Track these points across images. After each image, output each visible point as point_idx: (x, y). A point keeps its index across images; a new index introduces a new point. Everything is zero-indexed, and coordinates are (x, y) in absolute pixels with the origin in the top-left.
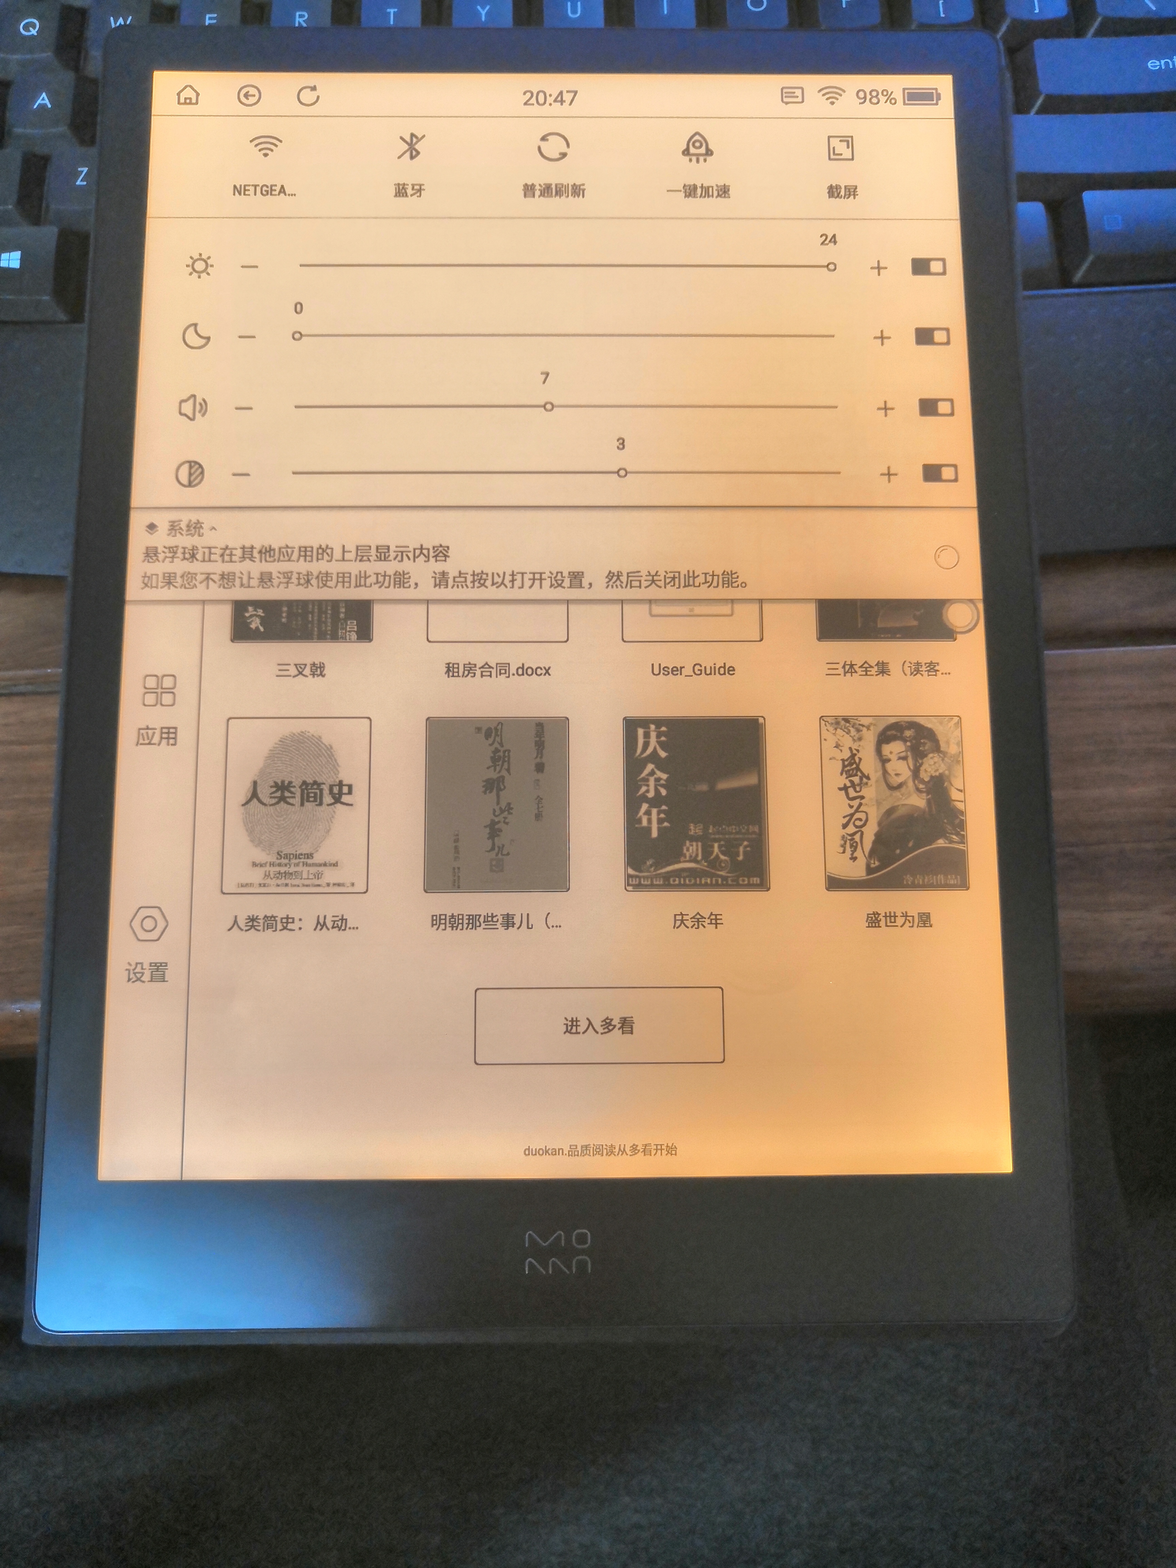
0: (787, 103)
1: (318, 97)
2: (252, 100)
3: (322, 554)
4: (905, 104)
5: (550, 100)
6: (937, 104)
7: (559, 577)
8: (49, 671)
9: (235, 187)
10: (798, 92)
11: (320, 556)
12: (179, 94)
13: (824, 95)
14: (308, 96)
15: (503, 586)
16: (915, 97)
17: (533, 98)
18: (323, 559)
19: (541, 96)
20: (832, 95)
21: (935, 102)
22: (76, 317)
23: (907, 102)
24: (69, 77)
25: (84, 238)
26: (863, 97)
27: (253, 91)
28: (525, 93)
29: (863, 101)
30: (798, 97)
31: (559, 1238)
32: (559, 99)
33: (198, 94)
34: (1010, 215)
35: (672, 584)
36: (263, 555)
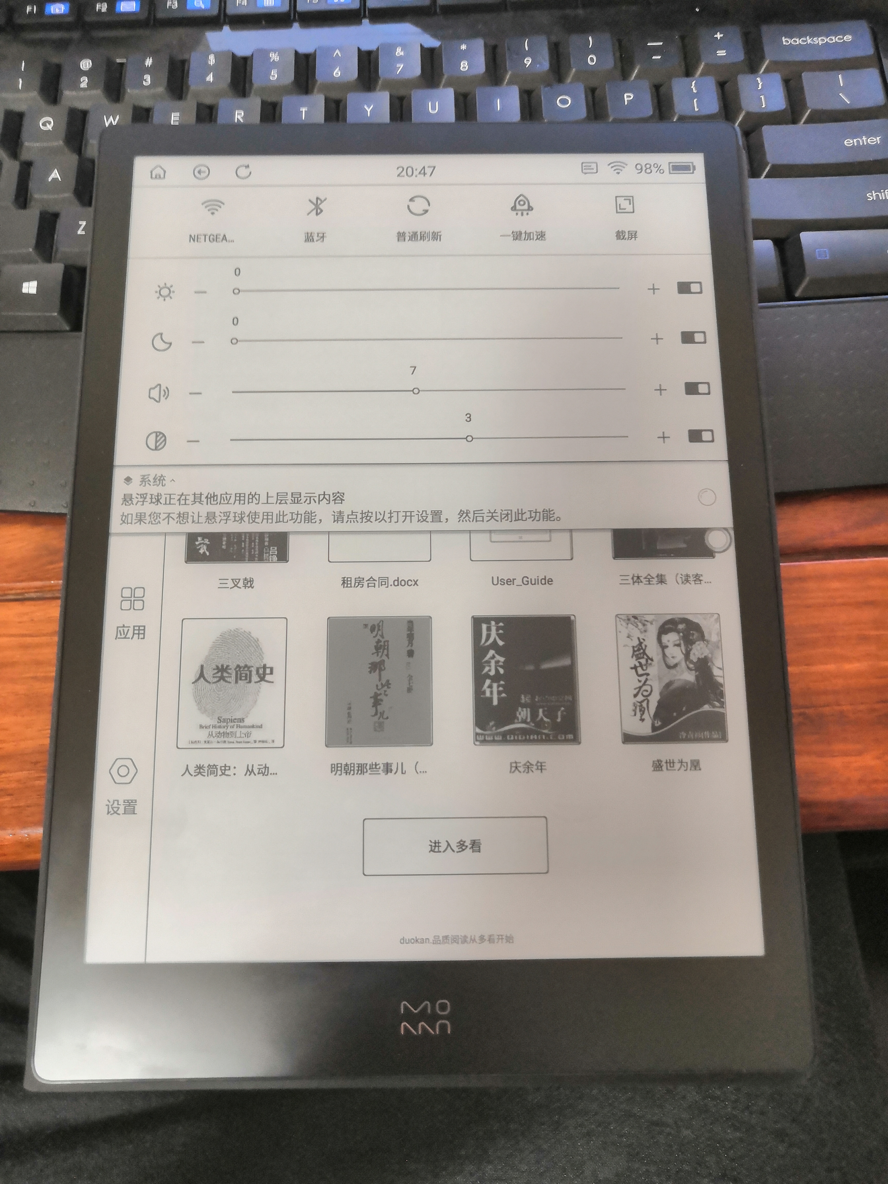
0: (586, 173)
1: (250, 173)
2: (203, 175)
3: (252, 499)
4: (670, 173)
5: (415, 173)
6: (693, 173)
7: (424, 514)
8: (52, 582)
9: (191, 236)
10: (594, 166)
11: (250, 501)
12: (151, 172)
13: (612, 167)
14: (243, 172)
15: (383, 521)
16: (677, 168)
17: (403, 171)
18: (252, 502)
19: (410, 170)
20: (618, 168)
21: (691, 172)
22: (76, 327)
23: (671, 172)
24: (74, 159)
25: (82, 271)
26: (640, 169)
27: (203, 169)
28: (398, 168)
29: (640, 171)
30: (593, 169)
31: (426, 1007)
32: (423, 171)
33: (165, 172)
34: (747, 250)
35: (506, 518)
36: (209, 500)
